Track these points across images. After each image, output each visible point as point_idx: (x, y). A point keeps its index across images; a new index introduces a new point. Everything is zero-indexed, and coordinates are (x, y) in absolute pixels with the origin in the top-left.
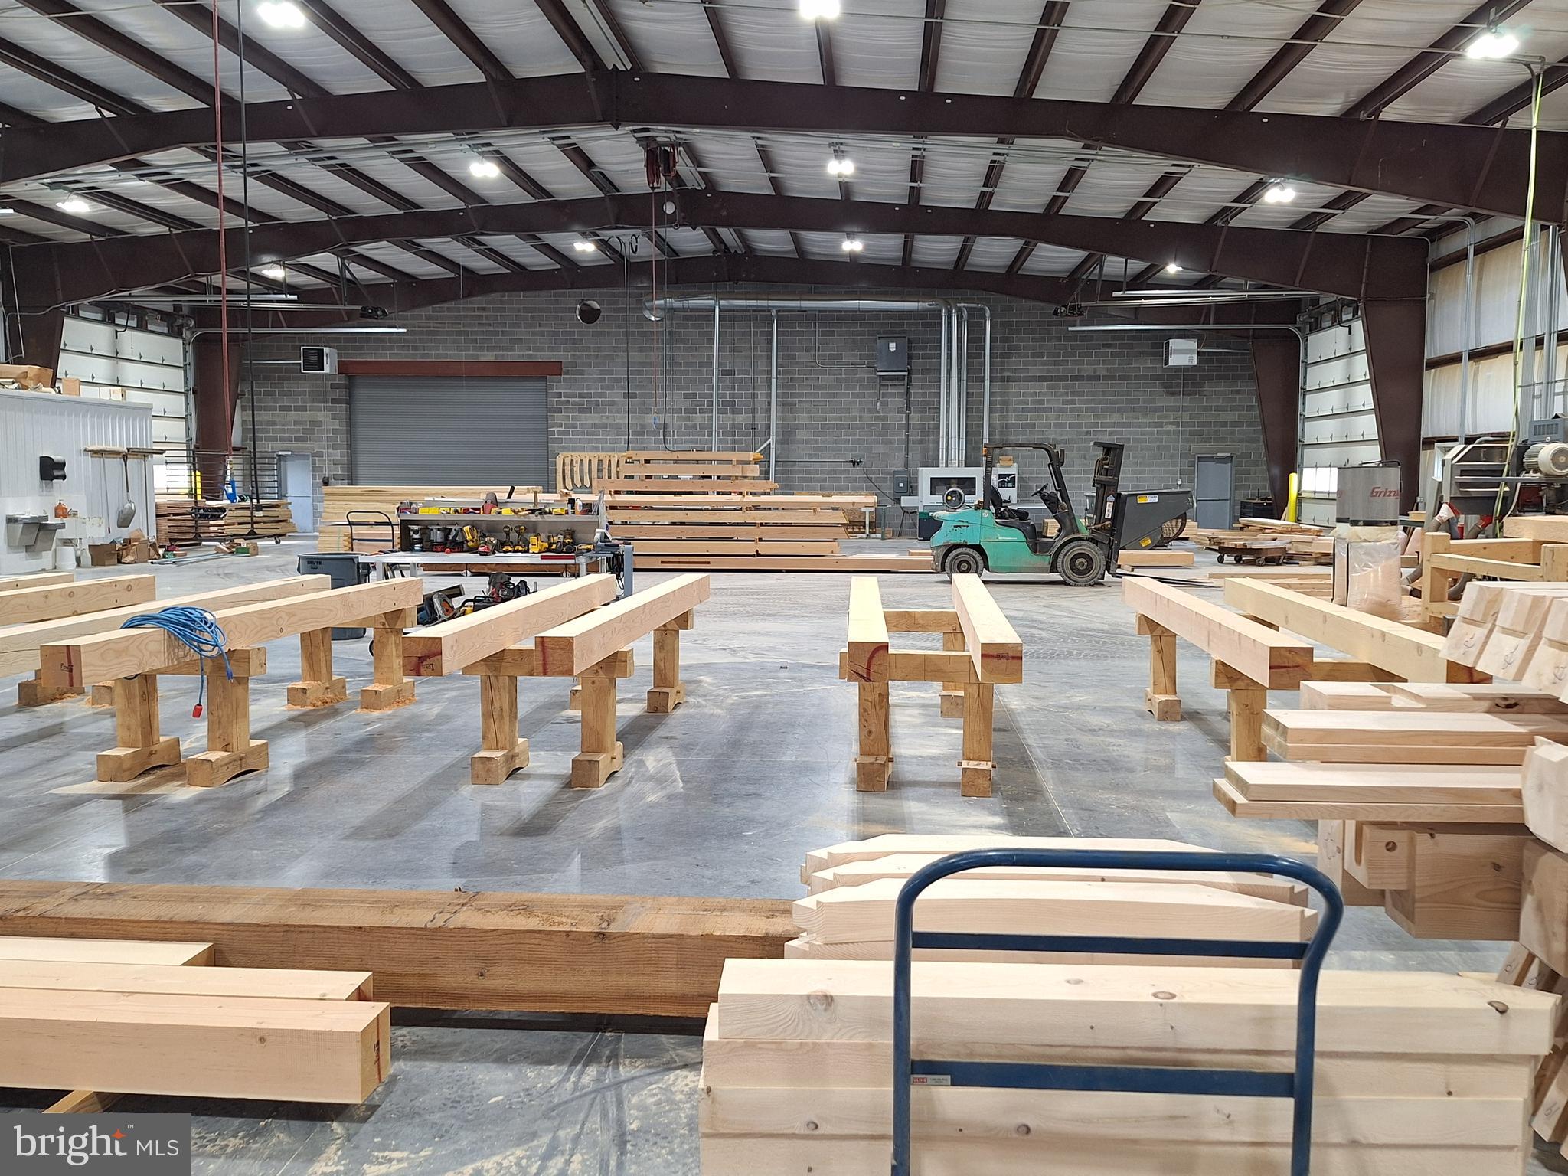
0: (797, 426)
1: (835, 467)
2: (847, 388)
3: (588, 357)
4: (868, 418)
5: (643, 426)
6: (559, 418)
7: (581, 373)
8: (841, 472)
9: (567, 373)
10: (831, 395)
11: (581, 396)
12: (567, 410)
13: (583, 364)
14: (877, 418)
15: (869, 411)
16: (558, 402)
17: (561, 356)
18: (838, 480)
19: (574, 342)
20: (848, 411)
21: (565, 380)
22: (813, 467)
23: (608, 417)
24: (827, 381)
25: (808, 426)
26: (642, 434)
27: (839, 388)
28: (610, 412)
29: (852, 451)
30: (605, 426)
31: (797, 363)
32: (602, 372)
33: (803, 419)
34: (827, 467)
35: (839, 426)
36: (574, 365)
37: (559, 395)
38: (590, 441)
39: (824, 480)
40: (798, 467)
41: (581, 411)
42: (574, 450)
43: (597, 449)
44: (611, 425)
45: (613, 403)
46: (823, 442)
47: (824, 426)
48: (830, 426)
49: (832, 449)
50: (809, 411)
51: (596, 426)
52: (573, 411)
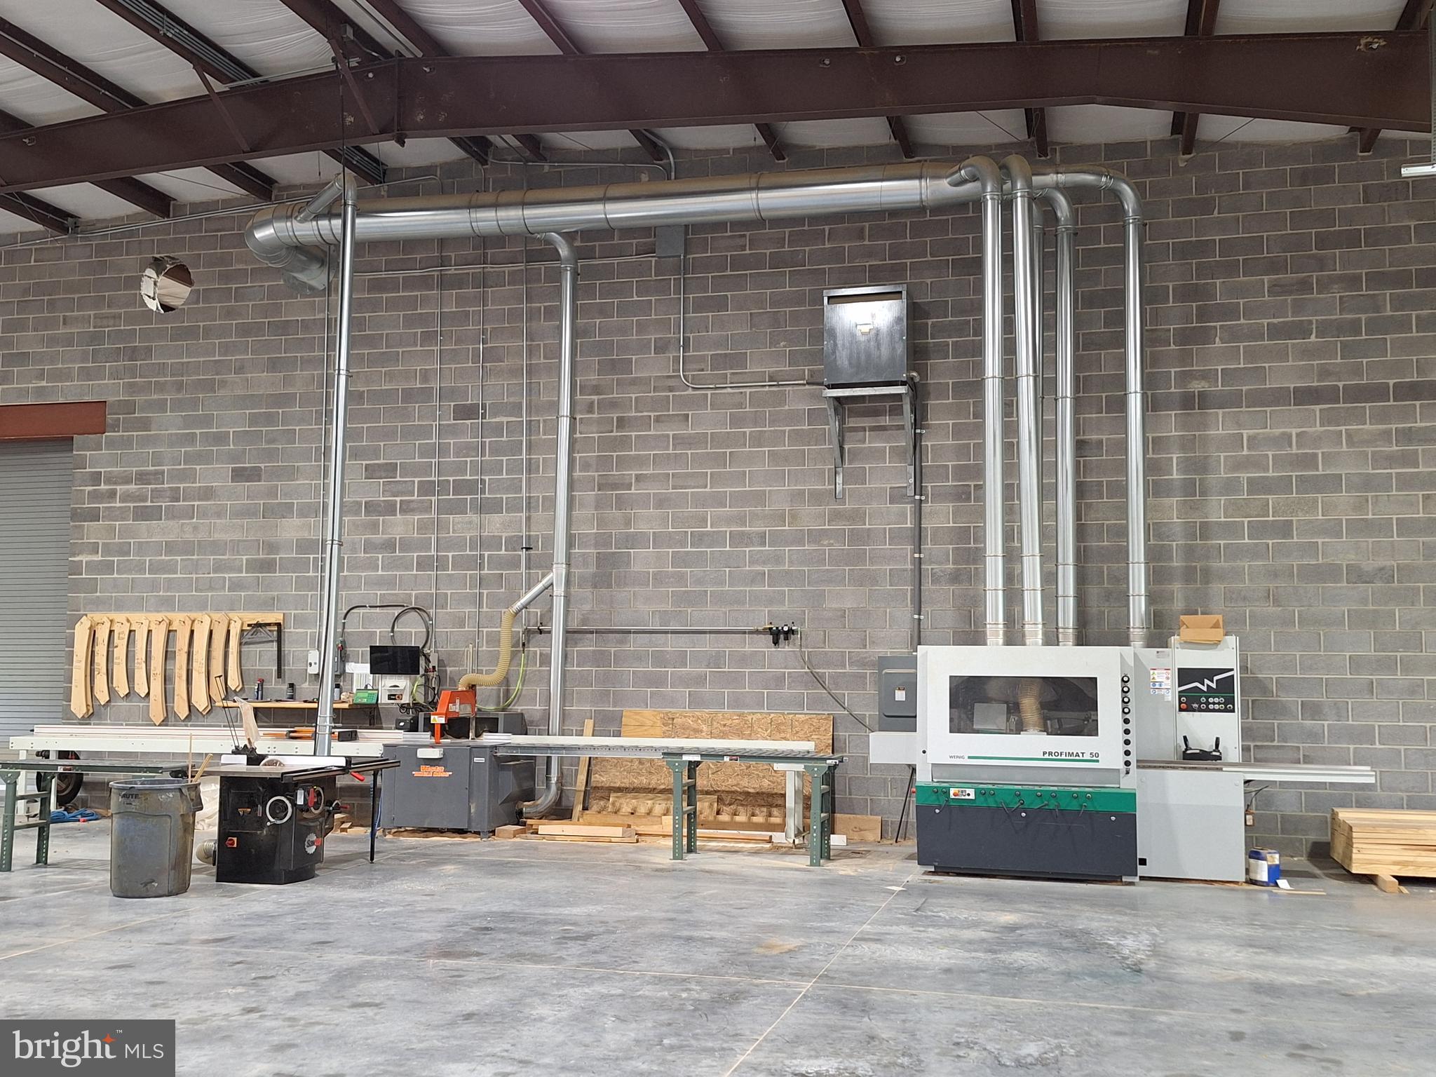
0: (633, 540)
1: (729, 645)
2: (758, 440)
3: (161, 387)
4: (811, 517)
5: (272, 547)
6: (93, 531)
7: (145, 424)
8: (744, 660)
9: (115, 427)
10: (719, 460)
11: (142, 478)
12: (112, 515)
13: (150, 406)
14: (836, 516)
15: (816, 497)
16: (95, 496)
17: (107, 388)
18: (736, 680)
19: (133, 354)
20: (760, 498)
21: (111, 444)
22: (671, 645)
23: (195, 528)
24: (707, 422)
25: (659, 540)
26: (268, 566)
27: (739, 440)
28: (204, 514)
29: (771, 601)
30: (187, 548)
31: (634, 382)
32: (189, 422)
33: (647, 521)
34: (707, 645)
35: (738, 539)
36: (129, 407)
37: (96, 478)
38: (154, 586)
39: (700, 680)
40: (634, 644)
41: (143, 514)
42: (120, 606)
43: (167, 604)
44: (203, 547)
45: (207, 493)
46: (699, 582)
47: (699, 539)
48: (716, 539)
49: (719, 599)
50: (661, 502)
51: (170, 548)
52: (122, 514)
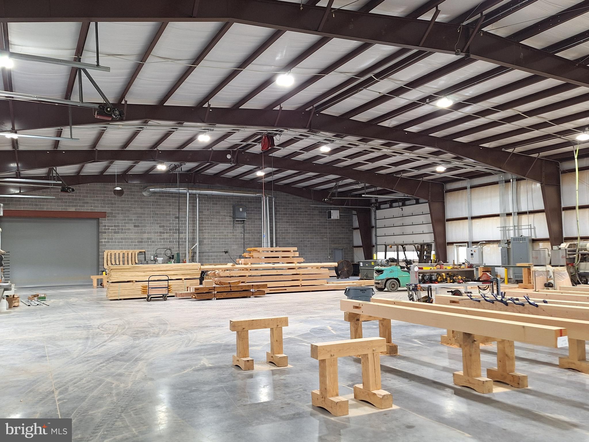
0: (204, 238)
1: (219, 254)
2: (222, 224)
3: (118, 210)
4: (230, 235)
5: (142, 239)
6: (104, 235)
7: (115, 217)
8: (221, 256)
9: (109, 217)
10: (217, 227)
11: (115, 226)
12: (109, 233)
13: (115, 213)
14: (233, 235)
15: (231, 233)
16: (105, 229)
17: (107, 209)
18: (220, 259)
19: (112, 204)
20: (223, 233)
21: (108, 220)
22: (210, 254)
23: (127, 235)
24: (215, 221)
25: (208, 238)
26: (142, 242)
27: (219, 224)
28: (128, 233)
29: (225, 248)
30: (125, 239)
31: (204, 215)
32: (124, 217)
33: (206, 236)
34: (215, 254)
35: (220, 238)
36: (112, 213)
37: (105, 226)
38: (119, 245)
39: (215, 259)
40: (205, 254)
41: (115, 233)
42: (111, 249)
43: (122, 249)
44: (128, 239)
45: (129, 229)
46: (214, 245)
47: (214, 238)
48: (217, 238)
49: (217, 247)
50: (208, 233)
51: (122, 239)
52: (111, 233)
